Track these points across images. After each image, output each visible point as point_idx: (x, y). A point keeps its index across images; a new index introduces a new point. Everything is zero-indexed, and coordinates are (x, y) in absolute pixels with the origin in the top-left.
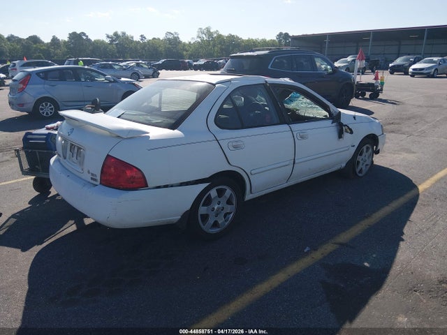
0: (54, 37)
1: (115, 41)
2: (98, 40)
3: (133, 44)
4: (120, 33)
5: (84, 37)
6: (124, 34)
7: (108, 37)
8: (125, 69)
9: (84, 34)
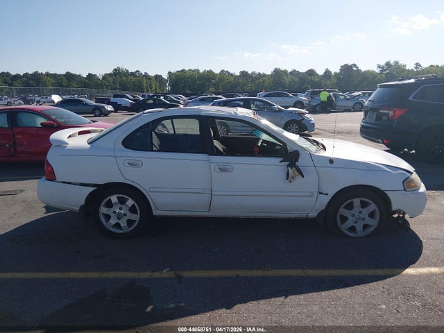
0: (327, 69)
1: (385, 70)
2: (369, 71)
3: (405, 72)
4: (392, 62)
5: (355, 69)
6: (397, 63)
7: (379, 67)
8: (348, 99)
9: (355, 65)
